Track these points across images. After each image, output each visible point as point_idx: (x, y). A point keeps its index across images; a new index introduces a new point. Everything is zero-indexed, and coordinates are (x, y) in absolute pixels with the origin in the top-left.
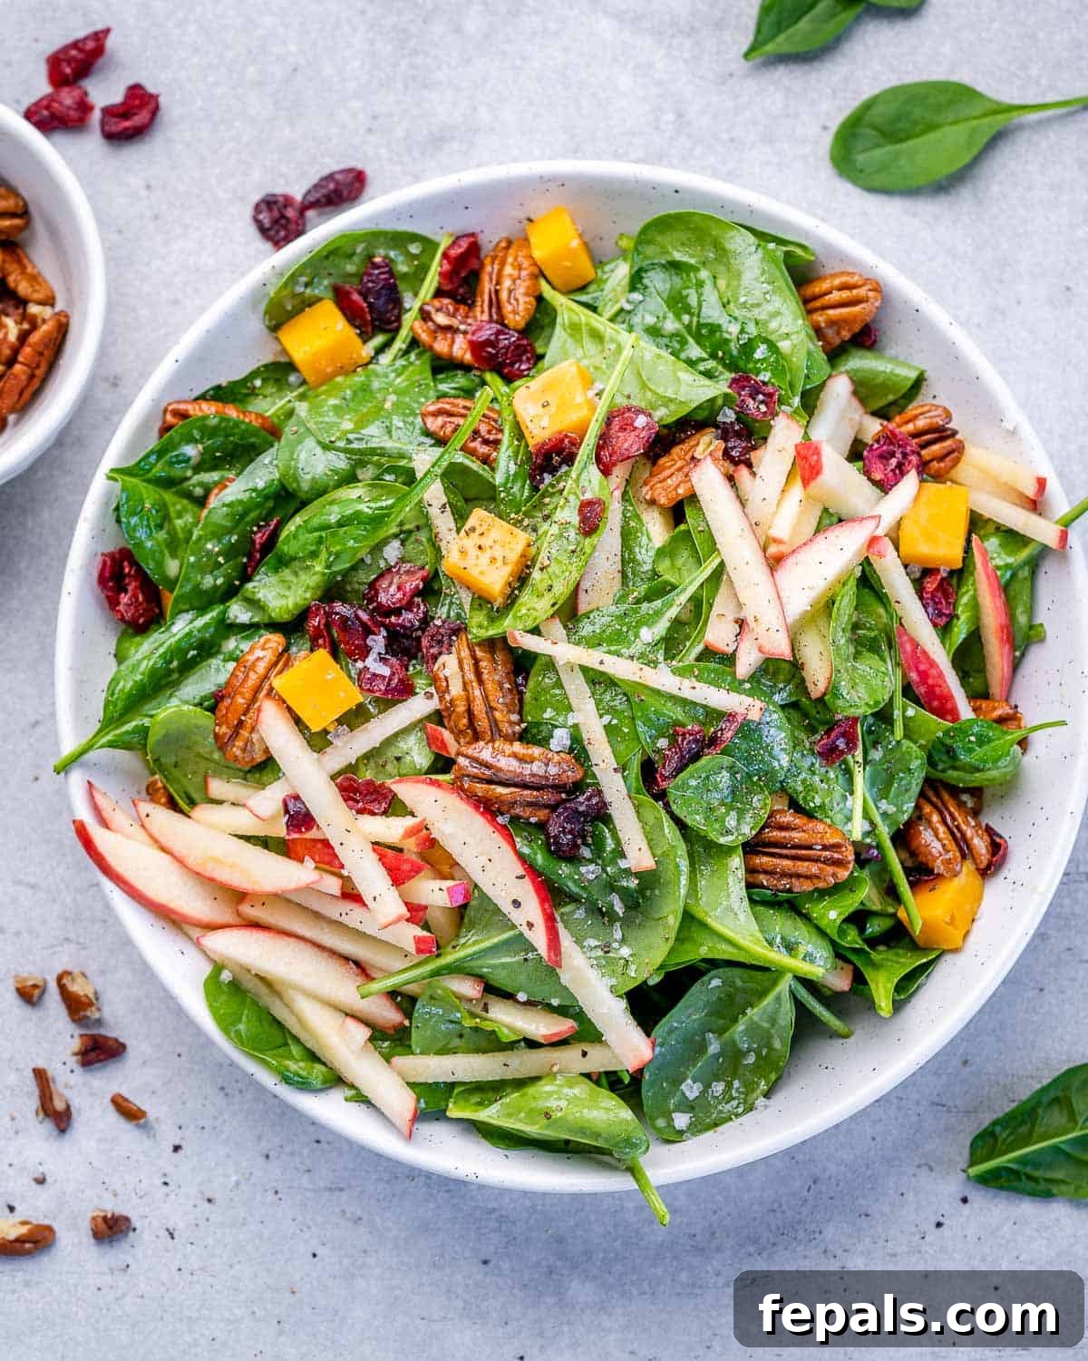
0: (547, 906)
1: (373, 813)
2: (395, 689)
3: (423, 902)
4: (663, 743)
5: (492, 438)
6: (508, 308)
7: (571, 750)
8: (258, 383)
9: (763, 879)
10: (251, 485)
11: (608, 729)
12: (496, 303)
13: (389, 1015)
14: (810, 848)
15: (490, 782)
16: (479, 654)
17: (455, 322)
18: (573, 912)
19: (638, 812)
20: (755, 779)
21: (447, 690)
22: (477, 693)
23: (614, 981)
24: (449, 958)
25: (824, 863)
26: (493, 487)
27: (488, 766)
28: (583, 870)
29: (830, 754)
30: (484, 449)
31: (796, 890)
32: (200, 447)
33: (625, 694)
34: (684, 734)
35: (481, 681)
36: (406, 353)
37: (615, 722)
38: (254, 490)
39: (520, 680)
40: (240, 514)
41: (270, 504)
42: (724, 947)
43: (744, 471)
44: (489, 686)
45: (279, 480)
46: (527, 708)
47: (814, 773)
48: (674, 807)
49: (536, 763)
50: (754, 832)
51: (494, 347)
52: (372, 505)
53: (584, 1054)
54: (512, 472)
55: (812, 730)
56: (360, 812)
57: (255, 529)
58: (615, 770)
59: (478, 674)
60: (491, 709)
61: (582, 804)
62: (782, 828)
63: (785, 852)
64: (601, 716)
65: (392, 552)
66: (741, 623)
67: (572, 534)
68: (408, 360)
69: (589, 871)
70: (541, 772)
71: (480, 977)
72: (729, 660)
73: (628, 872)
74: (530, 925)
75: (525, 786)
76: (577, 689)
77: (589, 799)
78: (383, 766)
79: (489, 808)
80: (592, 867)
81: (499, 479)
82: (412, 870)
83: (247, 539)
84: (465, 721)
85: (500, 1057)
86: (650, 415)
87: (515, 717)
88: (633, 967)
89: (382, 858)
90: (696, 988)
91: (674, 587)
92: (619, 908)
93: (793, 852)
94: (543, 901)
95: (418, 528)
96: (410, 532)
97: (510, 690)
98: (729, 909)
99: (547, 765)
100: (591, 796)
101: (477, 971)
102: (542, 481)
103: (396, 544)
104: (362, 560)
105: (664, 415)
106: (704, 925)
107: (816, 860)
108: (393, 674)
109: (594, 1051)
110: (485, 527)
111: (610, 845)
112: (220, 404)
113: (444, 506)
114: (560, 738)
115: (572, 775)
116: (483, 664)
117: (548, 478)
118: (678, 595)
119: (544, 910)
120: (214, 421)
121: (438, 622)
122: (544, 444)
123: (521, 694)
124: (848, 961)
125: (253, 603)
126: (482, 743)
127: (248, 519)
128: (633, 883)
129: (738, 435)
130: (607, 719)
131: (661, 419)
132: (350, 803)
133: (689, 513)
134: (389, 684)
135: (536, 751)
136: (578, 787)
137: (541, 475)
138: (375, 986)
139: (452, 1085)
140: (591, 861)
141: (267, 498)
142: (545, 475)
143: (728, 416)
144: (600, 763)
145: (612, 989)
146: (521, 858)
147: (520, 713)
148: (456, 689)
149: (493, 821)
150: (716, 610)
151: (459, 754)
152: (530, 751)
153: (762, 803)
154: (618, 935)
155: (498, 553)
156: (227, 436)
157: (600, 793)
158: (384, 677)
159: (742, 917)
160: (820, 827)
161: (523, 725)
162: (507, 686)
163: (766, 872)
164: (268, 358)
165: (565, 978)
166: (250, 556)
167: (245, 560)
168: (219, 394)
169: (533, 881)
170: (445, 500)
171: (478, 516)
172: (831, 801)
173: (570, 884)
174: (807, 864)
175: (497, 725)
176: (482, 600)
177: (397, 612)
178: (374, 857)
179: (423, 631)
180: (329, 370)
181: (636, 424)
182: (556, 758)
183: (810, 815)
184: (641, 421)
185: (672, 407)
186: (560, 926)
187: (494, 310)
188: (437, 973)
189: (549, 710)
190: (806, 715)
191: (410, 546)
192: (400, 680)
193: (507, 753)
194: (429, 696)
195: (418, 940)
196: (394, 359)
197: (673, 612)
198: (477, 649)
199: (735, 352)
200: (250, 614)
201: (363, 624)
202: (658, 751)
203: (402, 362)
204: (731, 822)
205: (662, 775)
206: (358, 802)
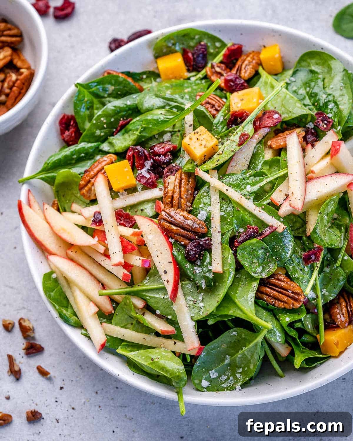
0: (176, 277)
1: (125, 226)
2: (149, 183)
3: (132, 264)
4: (242, 230)
5: (219, 109)
6: (243, 71)
7: (206, 221)
8: (145, 77)
9: (265, 297)
10: (125, 103)
11: (222, 217)
12: (239, 70)
13: (108, 307)
14: (287, 290)
15: (171, 223)
16: (183, 177)
17: (222, 72)
18: (186, 284)
19: (223, 252)
20: (274, 257)
21: (167, 187)
22: (178, 190)
23: (193, 315)
24: (136, 288)
25: (290, 298)
26: (212, 123)
27: (172, 217)
28: (195, 268)
29: (307, 260)
30: (214, 112)
31: (276, 305)
32: (113, 88)
33: (233, 207)
34: (250, 228)
35: (180, 187)
36: (202, 79)
37: (226, 216)
38: (126, 104)
39: (196, 192)
40: (117, 112)
41: (130, 112)
42: (239, 312)
43: (310, 146)
44: (183, 189)
45: (136, 105)
46: (195, 202)
47: (299, 265)
48: (238, 256)
49: (190, 220)
50: (266, 276)
51: (233, 82)
52: (165, 117)
53: (175, 343)
54: (221, 121)
55: (304, 250)
56: (121, 224)
57: (122, 119)
58: (219, 232)
59: (180, 184)
60: (180, 198)
61: (202, 241)
62: (278, 280)
63: (276, 289)
64: (221, 212)
65: (167, 137)
66: (287, 196)
67: (234, 145)
68: (201, 82)
69: (198, 270)
70: (191, 225)
71: (145, 300)
72: (277, 207)
73: (210, 271)
74: (168, 281)
75: (183, 228)
76: (215, 198)
77: (205, 240)
78: (136, 212)
79: (167, 233)
80: (199, 269)
81: (215, 121)
82: (131, 249)
83: (117, 121)
84: (170, 199)
85: (143, 335)
86: (281, 116)
87: (189, 204)
88: (202, 311)
89: (122, 242)
90: (227, 333)
91: (266, 175)
92: (204, 286)
93: (280, 290)
94: (176, 274)
95: (179, 131)
96: (176, 132)
97: (191, 194)
98: (246, 300)
99: (194, 223)
100: (207, 240)
101: (144, 297)
102: (232, 127)
103: (169, 134)
104: (154, 136)
105: (286, 117)
106: (234, 303)
107: (288, 296)
108: (150, 178)
109: (179, 343)
110: (202, 133)
111: (208, 260)
112: (126, 77)
113: (191, 125)
114: (202, 215)
115: (203, 230)
116: (183, 181)
117: (234, 126)
118: (266, 178)
119: (175, 277)
120: (121, 79)
121: (174, 165)
122: (236, 112)
123: (194, 197)
124: (290, 345)
125: (111, 144)
126: (173, 209)
127: (120, 114)
128: (211, 276)
129: (312, 134)
130: (223, 213)
131: (285, 118)
132: (118, 220)
133: (282, 153)
134: (147, 181)
135: (191, 217)
136: (203, 235)
137: (232, 125)
138: (104, 292)
139: (123, 341)
140: (199, 266)
141: (130, 109)
142: (233, 125)
143: (311, 125)
144: (214, 227)
145: (192, 318)
146: (173, 255)
147: (192, 203)
148: (170, 187)
149: (167, 240)
150: (279, 188)
151: (163, 210)
152: (189, 216)
153: (273, 267)
154: (201, 298)
155: (204, 143)
156: (124, 87)
157: (211, 240)
158: (147, 178)
159: (250, 303)
160: (294, 285)
161: (191, 208)
162: (190, 192)
163: (267, 295)
164: (151, 69)
165: (175, 307)
166: (116, 129)
167: (114, 130)
168: (129, 74)
169: (175, 266)
170: (192, 123)
171: (201, 129)
172: (302, 279)
173: (188, 271)
174: (283, 296)
175: (181, 205)
176: (192, 160)
177: (159, 156)
178: (119, 240)
179: (167, 166)
180: (171, 76)
181: (273, 117)
182: (199, 221)
183: (291, 279)
184: (276, 116)
185: (290, 114)
186: (180, 287)
187: (238, 72)
188: (129, 293)
189: (202, 204)
190: (303, 244)
191: (174, 137)
192: (152, 181)
193: (181, 214)
194: (161, 190)
195: (124, 275)
196: (197, 80)
197: (262, 184)
198: (183, 174)
199: (321, 105)
200: (109, 148)
201: (145, 155)
202: (239, 233)
203: (199, 82)
204: (259, 270)
205: (237, 241)
206: (121, 220)
